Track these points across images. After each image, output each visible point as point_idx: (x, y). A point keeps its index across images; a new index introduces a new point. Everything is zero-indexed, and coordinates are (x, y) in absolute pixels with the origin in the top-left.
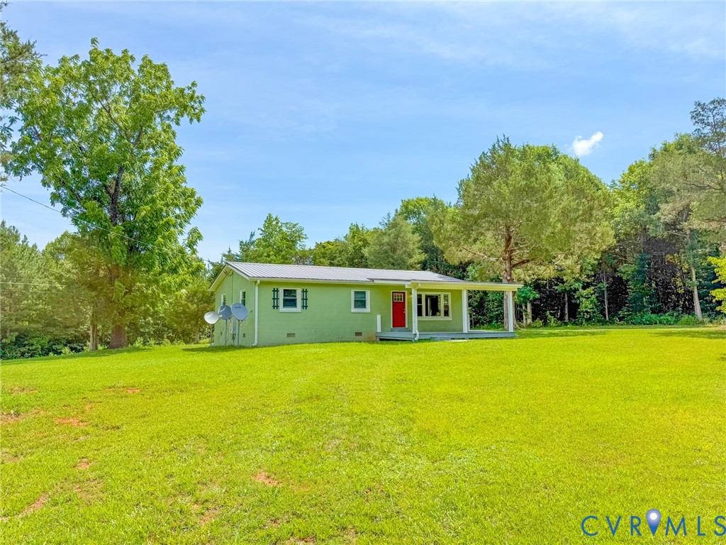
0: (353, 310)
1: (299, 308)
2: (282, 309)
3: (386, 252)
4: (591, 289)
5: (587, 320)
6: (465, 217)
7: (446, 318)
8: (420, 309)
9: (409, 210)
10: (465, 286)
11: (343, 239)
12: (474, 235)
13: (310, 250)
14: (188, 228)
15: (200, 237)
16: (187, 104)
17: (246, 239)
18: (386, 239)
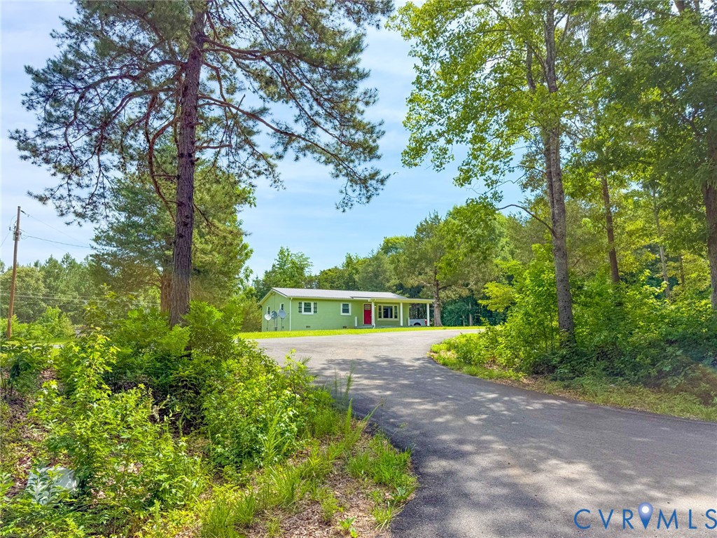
0: (342, 314)
1: (312, 313)
2: (303, 313)
3: (371, 278)
6: (412, 260)
7: (396, 319)
9: (389, 246)
10: (402, 301)
12: (418, 270)
13: (316, 276)
17: (269, 268)
18: (370, 269)
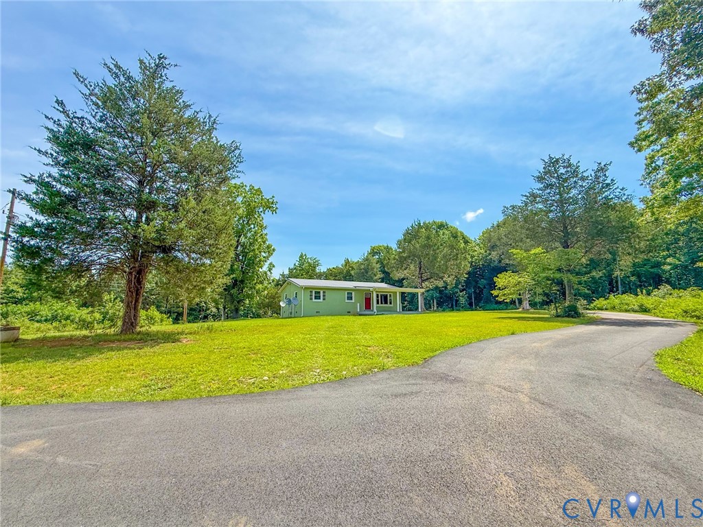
0: (346, 301)
1: (321, 300)
2: (314, 300)
3: (363, 273)
4: (464, 292)
5: (462, 307)
6: (400, 257)
7: (391, 305)
8: (378, 301)
9: (374, 252)
10: (399, 290)
11: (340, 266)
12: (405, 266)
13: (324, 272)
14: (269, 262)
15: (274, 266)
16: (269, 206)
17: (292, 267)
18: (363, 267)
